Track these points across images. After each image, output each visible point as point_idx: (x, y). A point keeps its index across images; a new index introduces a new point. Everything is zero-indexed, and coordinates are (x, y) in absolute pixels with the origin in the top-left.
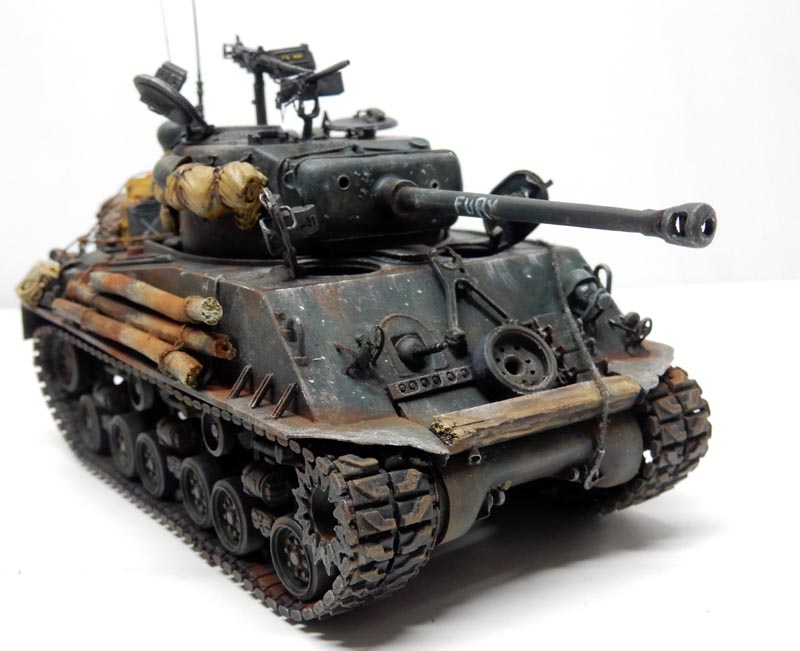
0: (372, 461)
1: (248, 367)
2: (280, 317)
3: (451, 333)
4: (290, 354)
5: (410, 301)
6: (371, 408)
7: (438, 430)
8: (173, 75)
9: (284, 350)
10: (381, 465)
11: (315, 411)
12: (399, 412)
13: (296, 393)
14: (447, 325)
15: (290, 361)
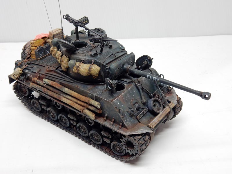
0: (141, 136)
1: (106, 115)
2: (116, 108)
3: (143, 101)
4: (120, 116)
5: (134, 95)
6: (135, 123)
7: (150, 127)
8: (69, 39)
9: (119, 115)
10: (142, 137)
11: (128, 128)
12: (139, 122)
13: (123, 123)
14: (142, 99)
15: (120, 117)
